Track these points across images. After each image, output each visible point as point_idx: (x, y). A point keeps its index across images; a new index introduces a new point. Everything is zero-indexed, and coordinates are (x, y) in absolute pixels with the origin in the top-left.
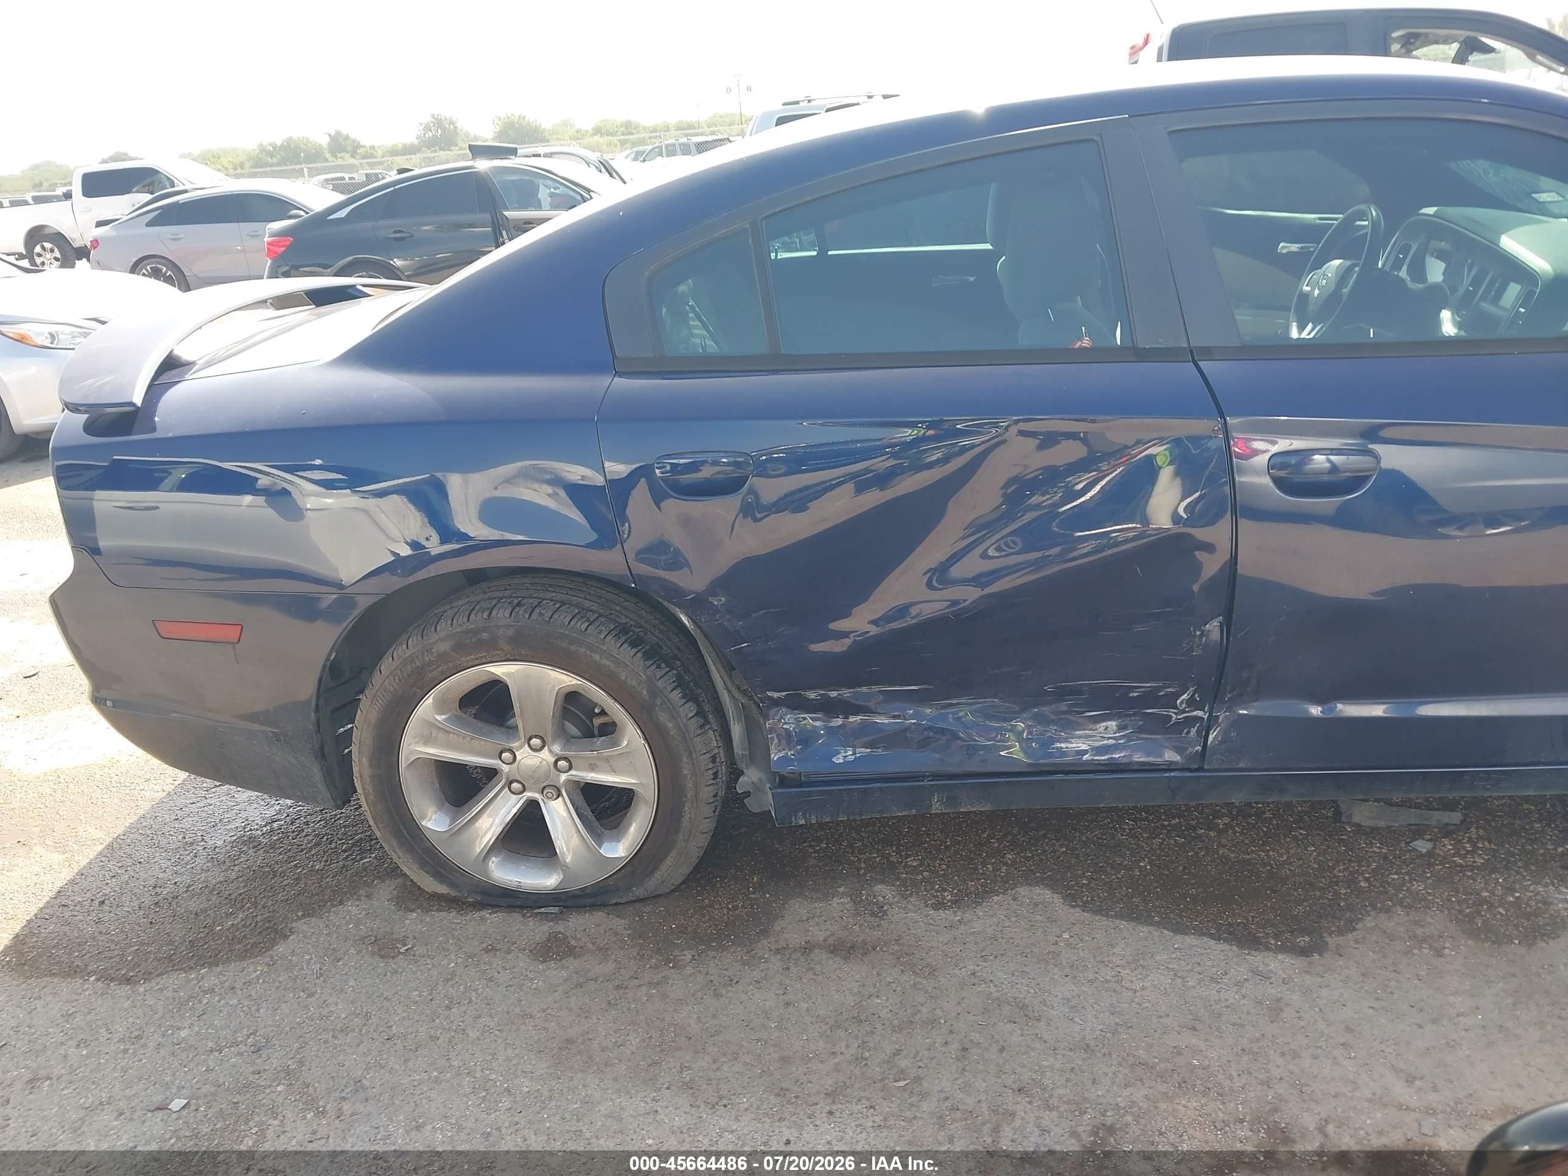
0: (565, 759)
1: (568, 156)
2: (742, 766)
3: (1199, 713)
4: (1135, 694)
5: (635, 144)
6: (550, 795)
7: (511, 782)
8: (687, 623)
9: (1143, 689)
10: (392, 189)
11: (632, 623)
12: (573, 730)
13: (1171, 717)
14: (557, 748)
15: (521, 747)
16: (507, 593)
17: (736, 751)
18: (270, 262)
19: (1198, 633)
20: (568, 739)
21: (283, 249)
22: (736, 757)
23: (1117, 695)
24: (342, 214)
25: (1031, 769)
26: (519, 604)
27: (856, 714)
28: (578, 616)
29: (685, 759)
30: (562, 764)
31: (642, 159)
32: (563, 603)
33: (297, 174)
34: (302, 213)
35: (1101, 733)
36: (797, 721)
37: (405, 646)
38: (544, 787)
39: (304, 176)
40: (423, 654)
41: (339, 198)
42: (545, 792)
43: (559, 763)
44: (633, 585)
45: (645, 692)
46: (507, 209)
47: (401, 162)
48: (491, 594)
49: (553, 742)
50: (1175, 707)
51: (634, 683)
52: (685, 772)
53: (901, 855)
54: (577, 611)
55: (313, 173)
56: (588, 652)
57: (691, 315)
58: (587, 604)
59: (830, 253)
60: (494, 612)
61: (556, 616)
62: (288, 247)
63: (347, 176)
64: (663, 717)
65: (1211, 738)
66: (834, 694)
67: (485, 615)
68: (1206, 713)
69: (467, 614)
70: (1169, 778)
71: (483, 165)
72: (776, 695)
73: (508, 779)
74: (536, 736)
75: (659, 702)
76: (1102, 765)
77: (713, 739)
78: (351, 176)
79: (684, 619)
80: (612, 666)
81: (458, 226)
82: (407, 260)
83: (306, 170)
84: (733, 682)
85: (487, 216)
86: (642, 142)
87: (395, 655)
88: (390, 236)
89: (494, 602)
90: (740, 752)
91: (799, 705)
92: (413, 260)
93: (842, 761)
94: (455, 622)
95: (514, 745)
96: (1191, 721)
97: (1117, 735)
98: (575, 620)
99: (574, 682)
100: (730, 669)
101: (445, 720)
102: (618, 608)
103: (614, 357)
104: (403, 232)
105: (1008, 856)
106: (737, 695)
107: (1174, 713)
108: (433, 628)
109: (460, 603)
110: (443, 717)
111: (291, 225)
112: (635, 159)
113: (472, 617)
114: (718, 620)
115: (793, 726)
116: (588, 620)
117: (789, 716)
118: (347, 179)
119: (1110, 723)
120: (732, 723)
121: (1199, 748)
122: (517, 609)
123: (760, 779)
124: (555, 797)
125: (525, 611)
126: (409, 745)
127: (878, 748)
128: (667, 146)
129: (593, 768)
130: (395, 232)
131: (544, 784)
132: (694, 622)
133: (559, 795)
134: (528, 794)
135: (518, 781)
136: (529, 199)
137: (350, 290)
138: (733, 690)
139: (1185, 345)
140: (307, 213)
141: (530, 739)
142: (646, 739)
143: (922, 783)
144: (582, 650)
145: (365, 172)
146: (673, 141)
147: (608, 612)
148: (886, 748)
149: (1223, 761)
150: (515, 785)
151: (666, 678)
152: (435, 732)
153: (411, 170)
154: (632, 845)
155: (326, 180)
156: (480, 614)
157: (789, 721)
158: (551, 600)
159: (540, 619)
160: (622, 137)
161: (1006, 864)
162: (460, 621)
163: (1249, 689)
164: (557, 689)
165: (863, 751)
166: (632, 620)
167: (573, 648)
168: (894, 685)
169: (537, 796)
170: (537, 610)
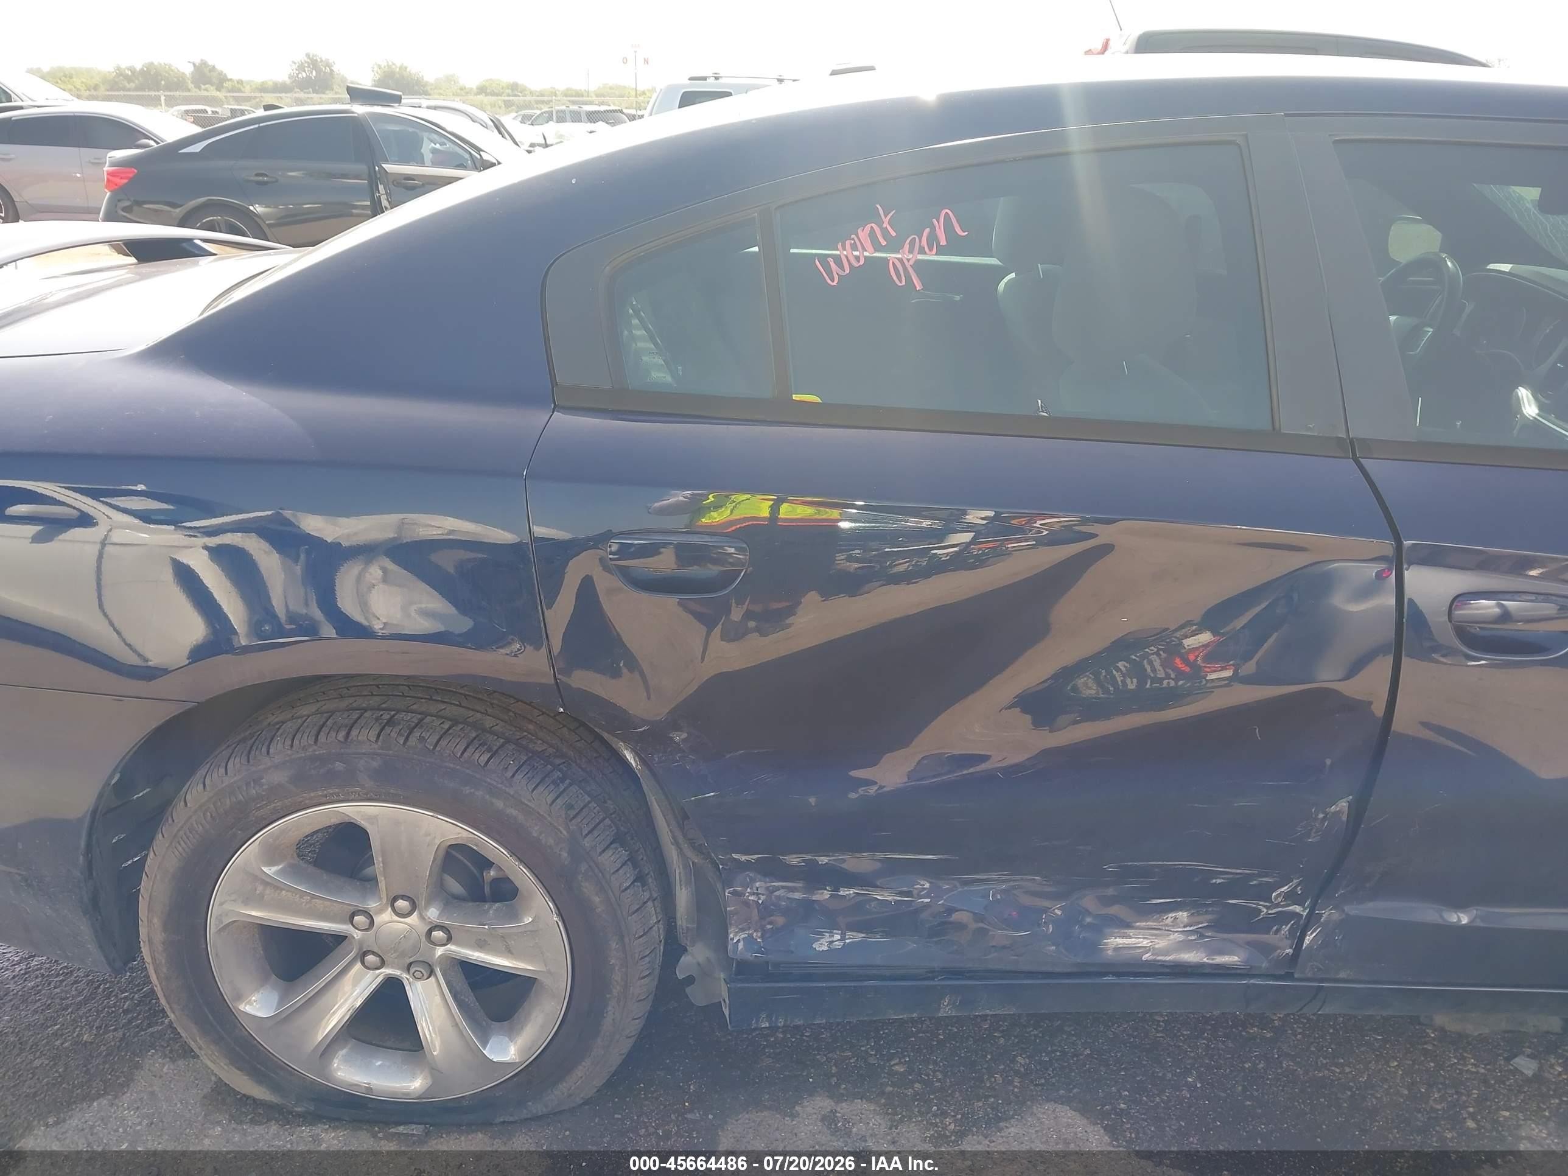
0: (442, 928)
1: (453, 112)
2: (684, 941)
3: (1297, 909)
4: (1219, 881)
5: (520, 108)
6: (418, 974)
7: (365, 954)
8: (633, 762)
9: (1231, 876)
10: (256, 126)
11: (551, 750)
12: (455, 886)
13: (1260, 911)
14: (433, 913)
15: (381, 911)
16: (374, 701)
17: (679, 923)
18: (108, 194)
19: (1321, 816)
20: (450, 901)
21: (125, 181)
22: (679, 930)
23: (1196, 880)
24: (197, 148)
25: (1075, 970)
26: (390, 722)
27: (850, 886)
28: (476, 743)
29: (614, 945)
30: (438, 934)
31: (530, 123)
32: (455, 722)
33: (153, 102)
34: (152, 143)
35: (1167, 925)
36: (771, 891)
37: (222, 770)
38: (411, 964)
39: (161, 105)
40: (248, 784)
41: (197, 130)
42: (412, 970)
43: (434, 933)
44: (561, 710)
45: (565, 854)
46: (387, 161)
47: (270, 99)
48: (351, 700)
49: (428, 904)
50: (1269, 899)
51: (551, 841)
52: (613, 961)
53: (882, 1055)
54: (474, 735)
55: (171, 102)
56: (487, 797)
57: (635, 322)
58: (489, 722)
59: (792, 251)
60: (354, 733)
61: (443, 743)
62: (130, 179)
63: (209, 109)
64: (588, 889)
65: (1308, 940)
66: (823, 860)
67: (341, 736)
68: (1305, 909)
69: (314, 732)
70: (1248, 986)
71: (360, 109)
72: (743, 858)
73: (360, 948)
74: (403, 897)
75: (583, 867)
76: (1167, 967)
77: (653, 914)
78: (214, 109)
79: (629, 757)
80: (521, 818)
81: (332, 175)
82: (269, 207)
83: (163, 98)
84: (685, 835)
85: (362, 168)
86: (528, 106)
87: (207, 782)
88: (252, 178)
89: (355, 715)
90: (684, 925)
91: (772, 870)
92: (277, 207)
93: (825, 948)
94: (296, 742)
95: (372, 905)
96: (1283, 918)
97: (1188, 929)
98: (471, 750)
99: (465, 834)
100: (682, 818)
101: (278, 873)
102: (531, 727)
103: (554, 383)
104: (266, 176)
105: (1019, 1059)
106: (689, 853)
107: (1265, 906)
108: (264, 749)
109: (305, 711)
110: (274, 869)
111: (135, 155)
112: (522, 122)
113: (322, 738)
114: (677, 761)
115: (763, 898)
116: (489, 750)
117: (758, 884)
118: (210, 112)
119: (1181, 913)
120: (678, 888)
121: (1290, 951)
122: (388, 730)
123: (708, 960)
124: (425, 977)
125: (399, 734)
126: (221, 904)
127: (877, 933)
128: (557, 112)
129: (481, 945)
130: (257, 175)
131: (412, 960)
132: (643, 761)
133: (431, 973)
134: (387, 971)
135: (374, 953)
136: (410, 151)
137: (184, 245)
138: (685, 846)
139: (1344, 436)
140: (157, 143)
141: (395, 899)
142: (560, 914)
143: (931, 983)
144: (479, 793)
145: (230, 107)
146: (564, 108)
147: (518, 735)
148: (886, 934)
149: (1320, 969)
150: (370, 958)
151: (596, 833)
152: (260, 888)
153: (280, 107)
154: (530, 1049)
155: (187, 112)
156: (333, 734)
157: (756, 891)
158: (438, 717)
159: (420, 746)
160: (506, 98)
161: (1017, 1073)
162: (304, 743)
163: (1368, 885)
164: (438, 842)
165: (853, 937)
166: (551, 746)
167: (467, 790)
168: (907, 853)
169: (397, 973)
170: (417, 733)
